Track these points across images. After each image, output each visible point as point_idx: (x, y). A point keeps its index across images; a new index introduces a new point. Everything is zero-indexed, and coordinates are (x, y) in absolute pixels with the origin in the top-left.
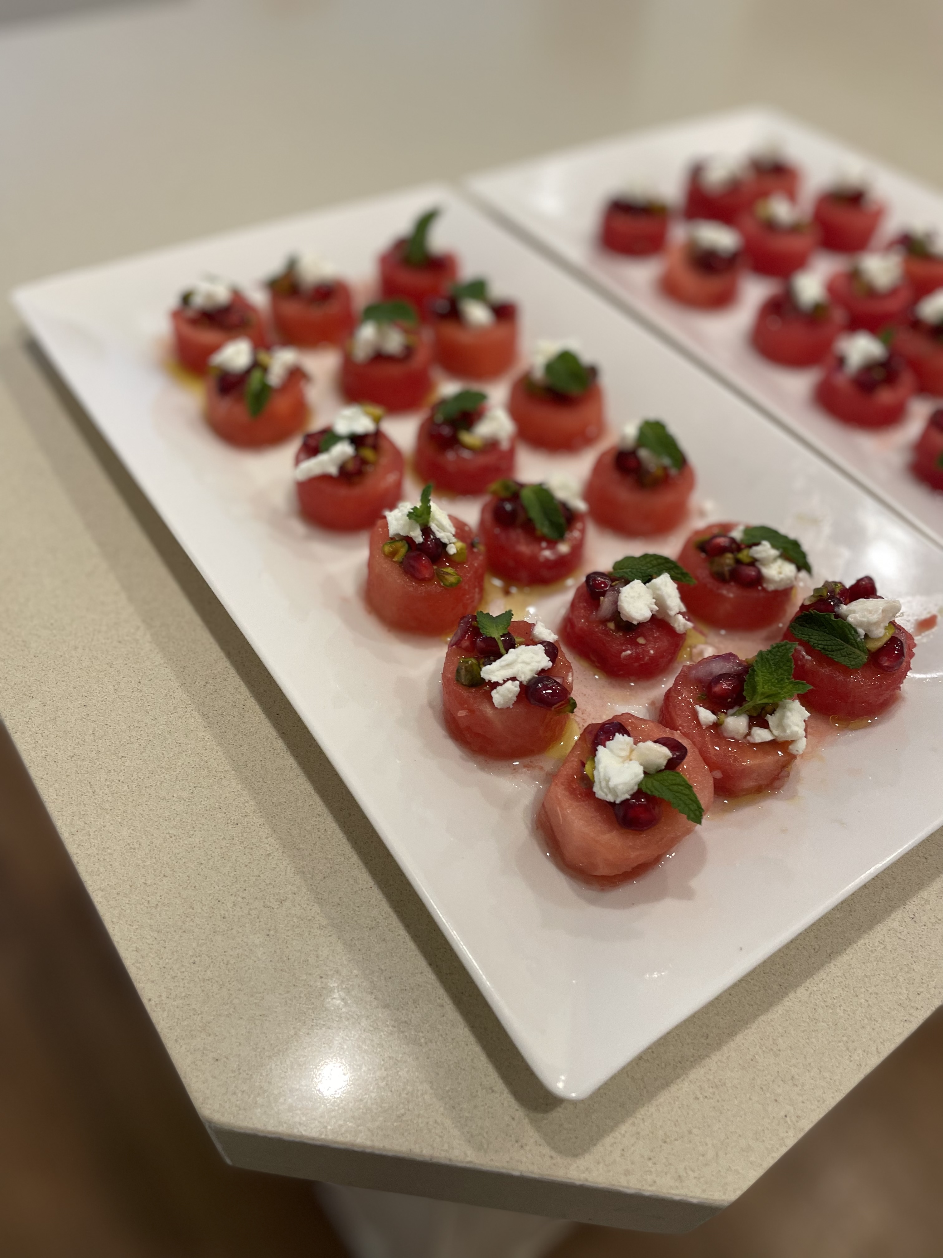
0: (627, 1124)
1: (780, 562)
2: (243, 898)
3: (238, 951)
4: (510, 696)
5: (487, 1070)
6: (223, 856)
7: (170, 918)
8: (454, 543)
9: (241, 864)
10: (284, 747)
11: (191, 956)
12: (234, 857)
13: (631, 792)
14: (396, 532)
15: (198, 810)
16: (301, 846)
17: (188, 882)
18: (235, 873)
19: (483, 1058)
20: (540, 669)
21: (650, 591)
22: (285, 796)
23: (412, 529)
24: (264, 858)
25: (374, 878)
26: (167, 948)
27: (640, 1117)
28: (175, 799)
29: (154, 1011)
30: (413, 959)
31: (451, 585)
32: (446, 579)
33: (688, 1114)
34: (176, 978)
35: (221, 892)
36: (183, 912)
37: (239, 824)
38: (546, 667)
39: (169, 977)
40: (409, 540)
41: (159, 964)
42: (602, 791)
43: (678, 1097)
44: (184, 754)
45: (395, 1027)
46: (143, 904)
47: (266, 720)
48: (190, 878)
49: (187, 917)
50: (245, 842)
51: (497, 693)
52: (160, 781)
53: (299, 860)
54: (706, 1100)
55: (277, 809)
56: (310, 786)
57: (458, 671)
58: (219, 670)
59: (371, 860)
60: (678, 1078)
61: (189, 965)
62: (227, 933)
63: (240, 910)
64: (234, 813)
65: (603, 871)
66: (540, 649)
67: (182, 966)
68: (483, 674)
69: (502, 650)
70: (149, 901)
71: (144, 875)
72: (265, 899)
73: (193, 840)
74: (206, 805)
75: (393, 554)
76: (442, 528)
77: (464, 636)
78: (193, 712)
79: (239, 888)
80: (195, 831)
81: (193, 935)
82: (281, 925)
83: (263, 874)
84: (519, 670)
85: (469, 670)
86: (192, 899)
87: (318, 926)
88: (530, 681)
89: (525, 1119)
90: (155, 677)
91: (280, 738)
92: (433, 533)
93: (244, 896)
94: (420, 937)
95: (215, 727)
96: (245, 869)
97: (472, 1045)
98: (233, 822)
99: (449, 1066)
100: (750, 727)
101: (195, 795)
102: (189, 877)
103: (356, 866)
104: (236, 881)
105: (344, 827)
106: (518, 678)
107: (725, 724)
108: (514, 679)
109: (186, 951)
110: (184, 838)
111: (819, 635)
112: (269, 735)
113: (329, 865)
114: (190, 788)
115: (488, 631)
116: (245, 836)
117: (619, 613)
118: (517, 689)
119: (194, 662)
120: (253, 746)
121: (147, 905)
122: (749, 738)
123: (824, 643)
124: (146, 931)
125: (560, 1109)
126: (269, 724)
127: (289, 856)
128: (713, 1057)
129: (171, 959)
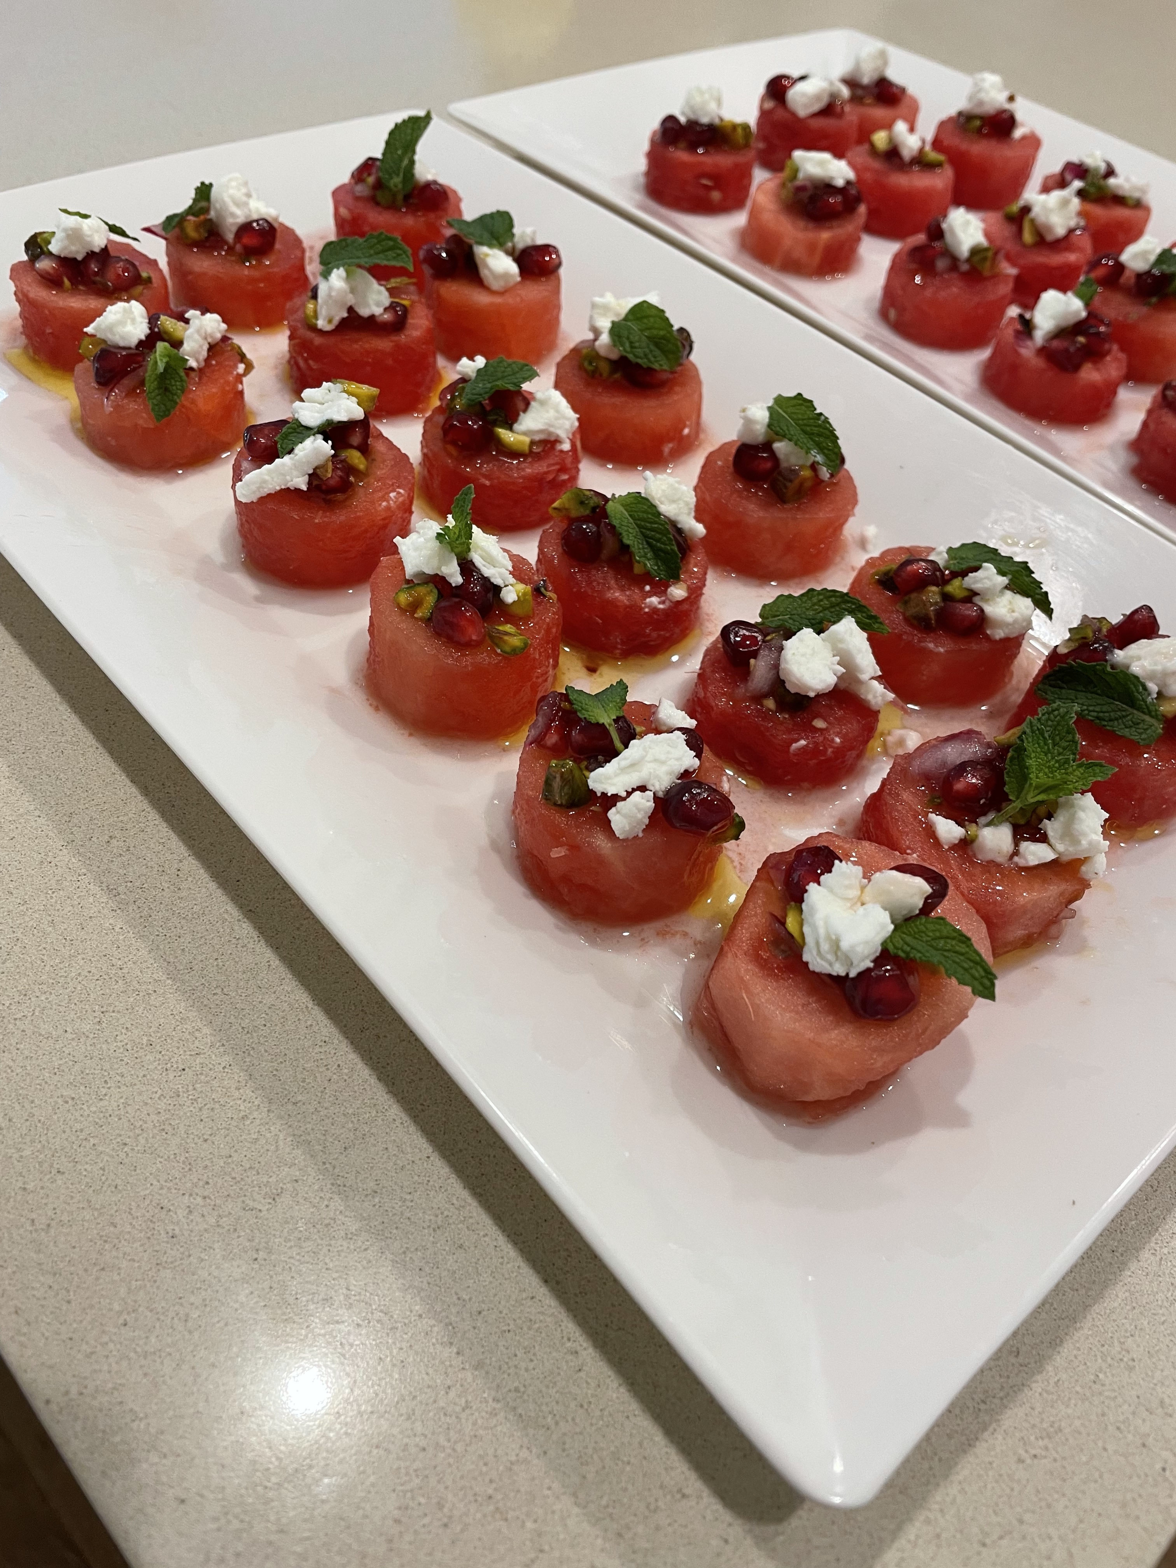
0: (917, 1524)
1: (1009, 594)
2: (205, 1198)
3: (203, 1293)
4: (640, 816)
5: (668, 1459)
6: (163, 1127)
7: (74, 1247)
8: (512, 585)
9: (196, 1139)
10: (255, 934)
11: (118, 1312)
12: (182, 1129)
13: (873, 957)
14: (416, 570)
15: (112, 1051)
16: (299, 1098)
17: (104, 1178)
18: (187, 1155)
19: (659, 1437)
20: (682, 771)
21: (828, 645)
22: (264, 1015)
23: (443, 561)
24: (235, 1124)
25: (431, 1141)
26: (73, 1304)
27: (936, 1507)
28: (69, 1035)
29: (58, 1422)
30: (515, 1274)
31: (514, 649)
32: (505, 642)
33: (1012, 1489)
34: (93, 1357)
35: (164, 1191)
36: (98, 1234)
37: (187, 1069)
38: (691, 766)
39: (80, 1356)
40: (438, 581)
41: (59, 1334)
42: (823, 958)
43: (990, 1463)
44: (80, 957)
45: (498, 1401)
46: (22, 1226)
47: (219, 892)
48: (107, 1171)
49: (106, 1241)
50: (200, 1100)
51: (618, 812)
52: (39, 1006)
53: (299, 1121)
54: (1036, 1461)
55: (252, 1038)
56: (305, 995)
57: (548, 783)
58: (131, 815)
59: (423, 1110)
60: (985, 1429)
61: (116, 1330)
62: (182, 1264)
63: (200, 1220)
64: (176, 1051)
65: (821, 1092)
66: (678, 738)
67: (104, 1332)
68: (592, 784)
69: (618, 744)
70: (33, 1221)
71: (21, 1174)
72: (245, 1196)
73: (106, 1103)
74: (126, 1041)
75: (415, 606)
76: (492, 562)
77: (549, 728)
78: (91, 886)
79: (195, 1180)
80: (109, 1088)
81: (119, 1274)
82: (276, 1240)
83: (236, 1151)
84: (650, 773)
85: (567, 780)
86: (112, 1208)
87: (342, 1233)
88: (668, 792)
89: (745, 1539)
90: (19, 834)
91: (245, 920)
92: (478, 571)
93: (206, 1194)
94: (521, 1234)
95: (131, 908)
96: (205, 1146)
97: (635, 1415)
98: (175, 1066)
99: (602, 1459)
100: (1016, 844)
101: (104, 1025)
102: (104, 1170)
103: (398, 1123)
104: (190, 1170)
105: (371, 1058)
106: (649, 787)
107: (980, 839)
108: (643, 789)
109: (110, 1304)
110: (91, 1102)
111: (1087, 698)
112: (226, 916)
113: (351, 1125)
114: (95, 1014)
115: (591, 714)
116: (200, 1090)
117: (783, 682)
118: (651, 804)
119: (87, 805)
120: (199, 935)
121: (31, 1228)
122: (1016, 859)
123: (1098, 709)
124: (32, 1275)
125: (801, 1513)
126: (224, 898)
127: (280, 1117)
128: (1034, 1385)
129: (81, 1321)
